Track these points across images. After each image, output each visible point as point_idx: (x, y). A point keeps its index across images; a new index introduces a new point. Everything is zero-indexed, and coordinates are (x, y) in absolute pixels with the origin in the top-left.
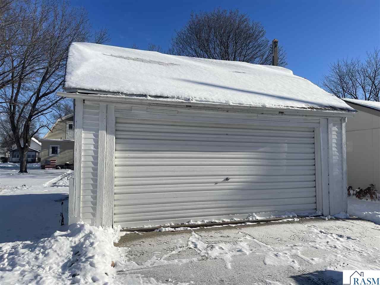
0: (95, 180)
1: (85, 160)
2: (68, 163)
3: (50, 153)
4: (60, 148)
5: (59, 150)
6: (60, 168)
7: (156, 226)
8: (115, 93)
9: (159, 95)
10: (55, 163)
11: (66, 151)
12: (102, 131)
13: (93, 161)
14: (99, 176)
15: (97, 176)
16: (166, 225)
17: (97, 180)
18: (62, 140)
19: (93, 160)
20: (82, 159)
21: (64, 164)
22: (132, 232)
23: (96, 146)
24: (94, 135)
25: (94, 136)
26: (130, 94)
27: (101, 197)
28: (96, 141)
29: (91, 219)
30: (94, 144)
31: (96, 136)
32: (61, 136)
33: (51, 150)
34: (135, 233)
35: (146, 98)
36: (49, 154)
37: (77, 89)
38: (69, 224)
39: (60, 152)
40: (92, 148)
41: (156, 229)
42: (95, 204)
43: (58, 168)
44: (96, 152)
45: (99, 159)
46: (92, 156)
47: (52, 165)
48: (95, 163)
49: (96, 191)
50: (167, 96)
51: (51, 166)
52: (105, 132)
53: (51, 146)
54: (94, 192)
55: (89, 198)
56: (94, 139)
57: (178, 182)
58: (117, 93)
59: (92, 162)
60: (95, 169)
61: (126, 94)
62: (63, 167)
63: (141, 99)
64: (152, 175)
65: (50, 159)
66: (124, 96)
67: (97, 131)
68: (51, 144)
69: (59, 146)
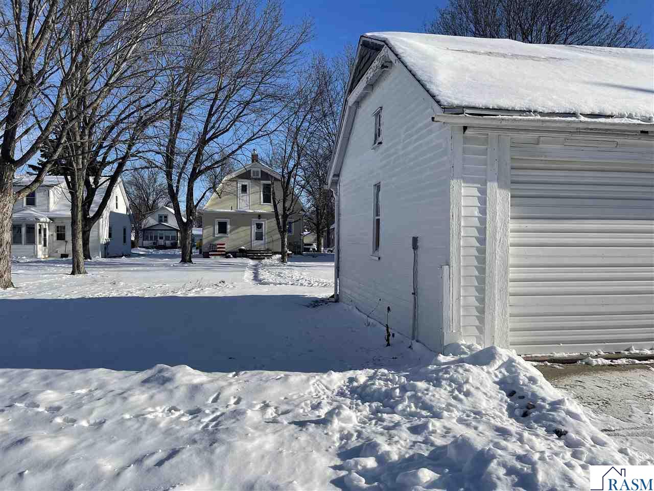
0: (482, 270)
1: (465, 235)
2: (244, 248)
3: (216, 233)
4: (230, 225)
5: (229, 227)
6: (232, 256)
7: (574, 354)
8: (524, 111)
9: (597, 112)
10: (224, 248)
11: (240, 229)
12: (492, 184)
13: (478, 237)
14: (487, 262)
15: (484, 263)
16: (591, 353)
17: (485, 269)
18: (233, 211)
19: (477, 235)
20: (462, 234)
21: (237, 250)
22: (540, 364)
23: (483, 211)
24: (480, 191)
25: (480, 193)
26: (547, 113)
27: (492, 299)
28: (483, 201)
29: (477, 337)
30: (479, 207)
31: (483, 192)
32: (231, 203)
33: (217, 227)
34: (546, 365)
35: (577, 120)
36: (214, 234)
37: (464, 108)
38: (445, 344)
39: (230, 232)
40: (476, 213)
41: (580, 360)
42: (482, 311)
43: (229, 257)
44: (483, 221)
45: (488, 232)
46: (476, 227)
47: (219, 251)
48: (482, 241)
49: (484, 290)
50: (612, 113)
51: (217, 253)
52: (496, 184)
53: (217, 221)
54: (481, 290)
55: (473, 301)
56: (478, 197)
57: (608, 277)
58: (527, 111)
59: (476, 238)
60: (482, 251)
61: (542, 114)
62: (236, 254)
63: (569, 122)
64: (565, 263)
65: (217, 242)
66: (539, 117)
67: (485, 183)
68: (216, 218)
69: (228, 221)
